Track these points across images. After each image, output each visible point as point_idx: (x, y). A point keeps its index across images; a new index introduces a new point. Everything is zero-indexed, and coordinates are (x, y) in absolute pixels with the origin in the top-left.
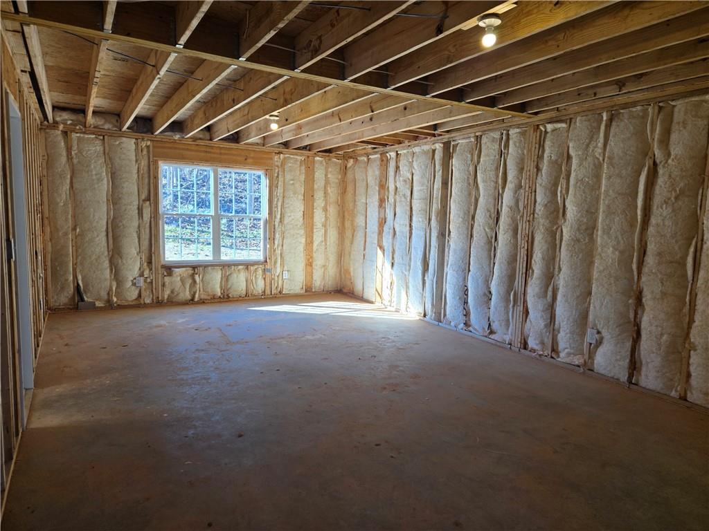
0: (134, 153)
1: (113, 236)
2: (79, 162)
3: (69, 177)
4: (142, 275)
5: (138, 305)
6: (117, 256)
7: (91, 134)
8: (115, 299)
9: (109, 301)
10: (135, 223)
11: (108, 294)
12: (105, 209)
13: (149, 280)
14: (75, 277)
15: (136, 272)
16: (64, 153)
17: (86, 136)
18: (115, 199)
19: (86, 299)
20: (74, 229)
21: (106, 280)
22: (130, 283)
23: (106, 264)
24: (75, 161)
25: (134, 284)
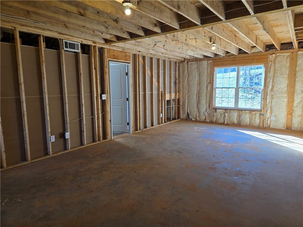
0: (206, 66)
1: (198, 96)
2: (190, 72)
3: (187, 77)
4: (206, 111)
5: (204, 122)
6: (199, 103)
7: (194, 61)
8: (198, 119)
9: (196, 119)
10: (205, 92)
11: (196, 116)
12: (196, 87)
13: (209, 113)
14: (187, 109)
15: (204, 110)
16: (187, 69)
17: (193, 62)
18: (199, 84)
19: (190, 117)
20: (188, 94)
21: (195, 111)
22: (203, 114)
23: (196, 106)
24: (189, 71)
25: (204, 114)
